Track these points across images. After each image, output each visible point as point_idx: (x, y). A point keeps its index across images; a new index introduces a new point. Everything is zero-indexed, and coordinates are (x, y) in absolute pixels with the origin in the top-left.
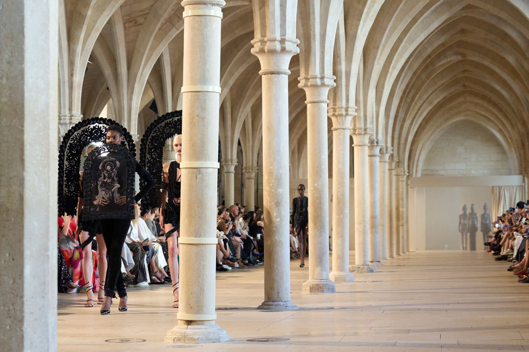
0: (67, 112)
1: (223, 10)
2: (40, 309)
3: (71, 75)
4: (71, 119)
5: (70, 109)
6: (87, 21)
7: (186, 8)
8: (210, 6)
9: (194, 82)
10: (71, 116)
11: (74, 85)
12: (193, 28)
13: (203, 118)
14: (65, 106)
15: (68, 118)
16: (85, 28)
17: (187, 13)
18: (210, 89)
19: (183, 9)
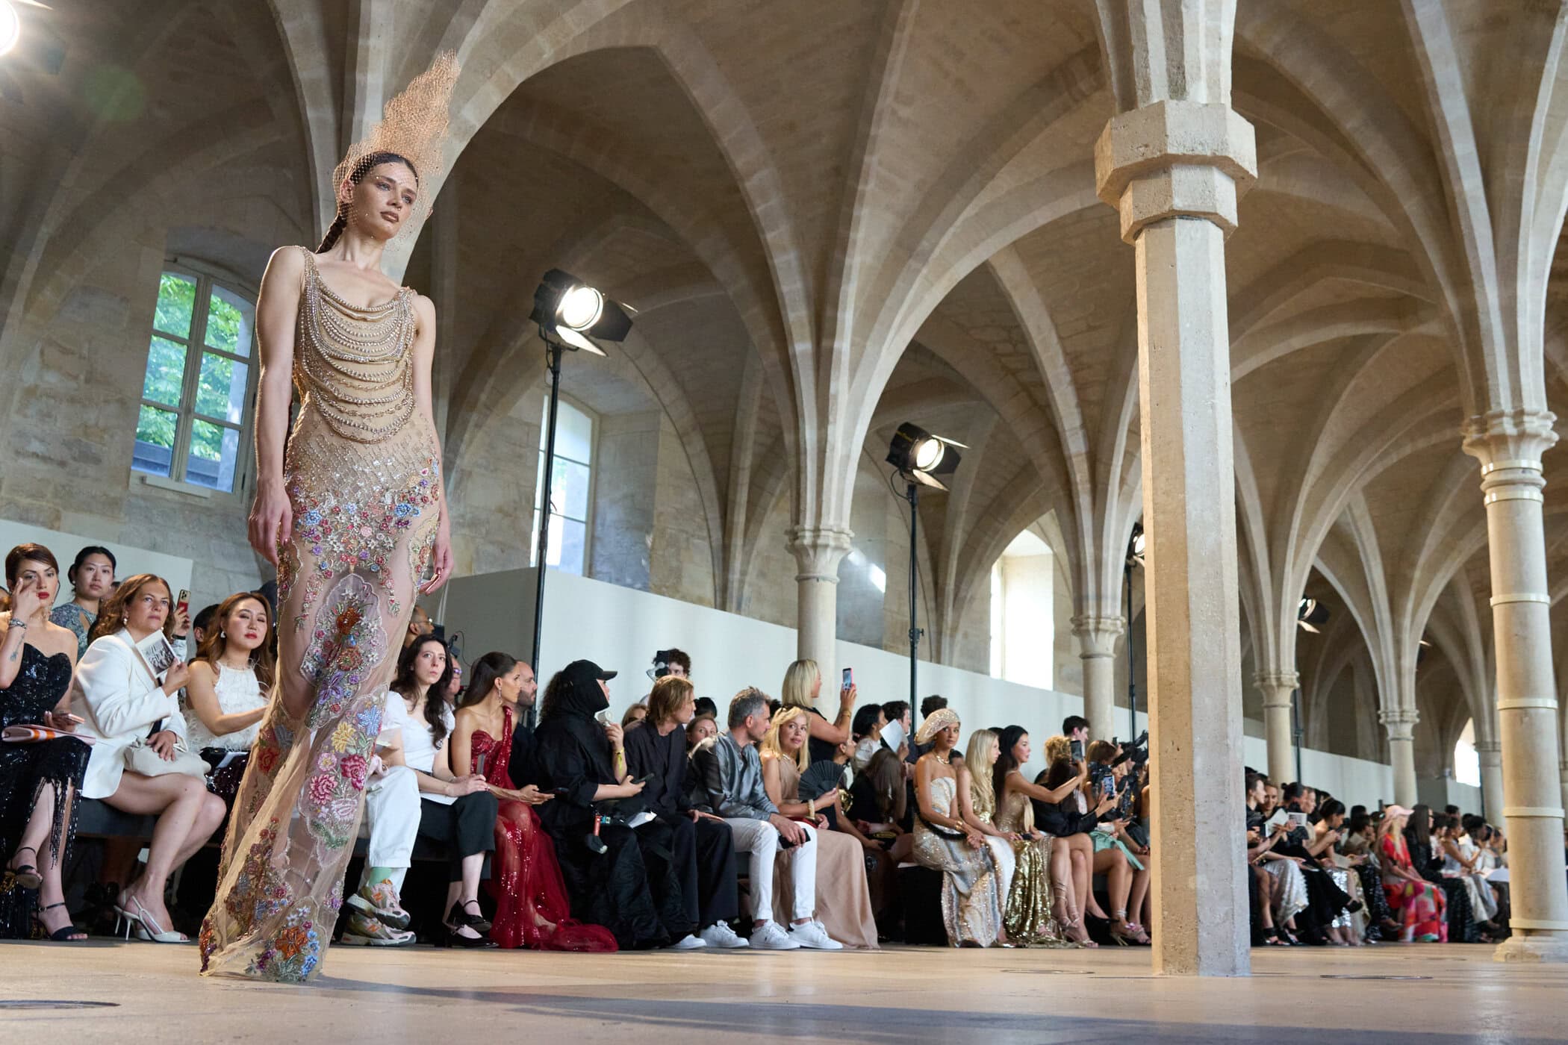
0: (1396, 707)
1: (1544, 492)
2: (1218, 818)
3: (1398, 657)
4: (1402, 716)
5: (1400, 703)
6: (1415, 586)
7: (1488, 492)
8: (1521, 486)
9: (1506, 590)
10: (1402, 713)
11: (1403, 671)
12: (1500, 518)
13: (1525, 638)
14: (1392, 700)
15: (1397, 714)
16: (1412, 595)
17: (1490, 498)
18: (1533, 597)
19: (1484, 495)
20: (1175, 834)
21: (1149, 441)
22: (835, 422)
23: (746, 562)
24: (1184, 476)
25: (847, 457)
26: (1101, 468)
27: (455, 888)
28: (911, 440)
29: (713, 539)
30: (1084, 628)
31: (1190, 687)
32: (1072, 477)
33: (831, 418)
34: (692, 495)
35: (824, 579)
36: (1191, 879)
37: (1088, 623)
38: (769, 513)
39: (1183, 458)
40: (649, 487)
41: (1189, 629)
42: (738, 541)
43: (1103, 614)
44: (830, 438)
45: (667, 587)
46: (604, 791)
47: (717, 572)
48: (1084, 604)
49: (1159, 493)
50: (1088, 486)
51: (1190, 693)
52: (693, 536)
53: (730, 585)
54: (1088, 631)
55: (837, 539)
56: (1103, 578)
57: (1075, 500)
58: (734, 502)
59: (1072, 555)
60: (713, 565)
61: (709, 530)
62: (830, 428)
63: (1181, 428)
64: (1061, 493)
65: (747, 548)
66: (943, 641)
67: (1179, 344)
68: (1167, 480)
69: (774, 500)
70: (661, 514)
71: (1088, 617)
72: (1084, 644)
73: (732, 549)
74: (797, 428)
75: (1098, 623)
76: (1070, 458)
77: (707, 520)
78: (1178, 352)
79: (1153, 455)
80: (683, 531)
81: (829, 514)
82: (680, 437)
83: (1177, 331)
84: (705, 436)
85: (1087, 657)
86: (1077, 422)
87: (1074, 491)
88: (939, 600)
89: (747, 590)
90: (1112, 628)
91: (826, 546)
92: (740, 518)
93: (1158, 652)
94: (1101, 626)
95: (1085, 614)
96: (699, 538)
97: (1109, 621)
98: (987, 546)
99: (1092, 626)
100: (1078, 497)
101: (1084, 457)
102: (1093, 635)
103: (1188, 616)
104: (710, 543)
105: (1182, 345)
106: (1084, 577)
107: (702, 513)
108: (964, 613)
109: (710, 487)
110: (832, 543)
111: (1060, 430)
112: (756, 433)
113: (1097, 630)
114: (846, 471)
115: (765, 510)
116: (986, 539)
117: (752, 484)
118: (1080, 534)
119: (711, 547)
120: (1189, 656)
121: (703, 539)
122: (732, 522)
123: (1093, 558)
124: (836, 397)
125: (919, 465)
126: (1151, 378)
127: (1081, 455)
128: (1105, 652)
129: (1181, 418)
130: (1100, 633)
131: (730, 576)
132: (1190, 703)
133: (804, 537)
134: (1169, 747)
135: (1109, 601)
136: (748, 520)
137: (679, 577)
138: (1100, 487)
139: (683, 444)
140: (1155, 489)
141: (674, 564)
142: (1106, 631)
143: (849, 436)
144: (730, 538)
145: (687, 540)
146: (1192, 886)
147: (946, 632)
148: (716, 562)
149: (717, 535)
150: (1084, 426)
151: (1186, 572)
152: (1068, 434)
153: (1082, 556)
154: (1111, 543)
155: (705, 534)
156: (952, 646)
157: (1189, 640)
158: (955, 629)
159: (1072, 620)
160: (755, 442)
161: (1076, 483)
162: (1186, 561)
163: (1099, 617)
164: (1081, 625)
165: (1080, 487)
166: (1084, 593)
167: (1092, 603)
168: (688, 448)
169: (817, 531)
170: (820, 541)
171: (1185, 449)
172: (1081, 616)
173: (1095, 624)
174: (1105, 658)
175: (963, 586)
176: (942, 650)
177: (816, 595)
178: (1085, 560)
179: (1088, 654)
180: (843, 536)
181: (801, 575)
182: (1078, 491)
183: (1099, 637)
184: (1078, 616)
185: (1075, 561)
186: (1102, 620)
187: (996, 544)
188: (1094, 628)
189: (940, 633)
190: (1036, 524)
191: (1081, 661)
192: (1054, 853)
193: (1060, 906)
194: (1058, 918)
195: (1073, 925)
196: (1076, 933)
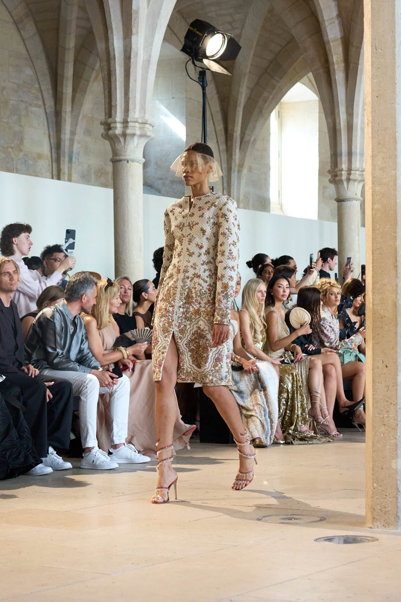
20: (383, 429)
21: (370, 125)
22: (137, 33)
23: (75, 124)
24: (396, 156)
25: (148, 61)
26: (353, 50)
28: (201, 34)
29: (47, 107)
30: (337, 178)
31: (396, 320)
32: (330, 59)
33: (134, 30)
34: (29, 72)
35: (133, 161)
36: (393, 461)
37: (341, 175)
38: (91, 84)
39: (395, 142)
41: (397, 276)
42: (67, 107)
43: (353, 167)
44: (133, 46)
45: (12, 148)
47: (51, 133)
48: (339, 159)
49: (377, 168)
50: (342, 65)
51: (396, 325)
52: (31, 105)
53: (62, 144)
54: (341, 181)
55: (141, 129)
56: (354, 138)
57: (332, 77)
58: (63, 76)
59: (330, 120)
60: (49, 128)
61: (43, 99)
62: (134, 38)
63: (395, 118)
64: (321, 71)
65: (74, 113)
66: (233, 175)
67: (395, 47)
68: (383, 158)
69: (94, 72)
71: (342, 170)
72: (338, 190)
73: (63, 114)
74: (107, 39)
75: (349, 174)
76: (329, 42)
77: (41, 91)
78: (394, 55)
79: (373, 138)
80: (22, 101)
81: (135, 108)
82: (16, 23)
83: (394, 37)
84: (36, 23)
85: (340, 200)
86: (334, 13)
87: (331, 71)
88: (229, 142)
89: (76, 147)
90: (360, 178)
91: (133, 135)
92: (68, 89)
93: (373, 293)
94: (352, 177)
95: (339, 168)
96: (36, 106)
97: (358, 172)
98: (265, 101)
99: (344, 177)
100: (335, 75)
101: (340, 42)
102: (345, 184)
103: (396, 267)
104: (45, 110)
105: (397, 49)
106: (338, 139)
107: (37, 86)
108: (248, 154)
110: (138, 132)
111: (320, 19)
112: (78, 18)
113: (348, 180)
114: (147, 73)
115: (88, 81)
116: (266, 94)
117: (76, 61)
118: (335, 104)
119: (46, 113)
120: (396, 297)
121: (39, 106)
122: (62, 93)
123: (346, 124)
124: (137, 12)
125: (208, 54)
126: (373, 75)
127: (337, 40)
128: (354, 196)
129: (395, 110)
130: (351, 182)
131: (62, 136)
132: (396, 333)
133: (115, 128)
134: (380, 364)
135: (358, 157)
136: (74, 90)
137: (22, 140)
138: (352, 65)
139: (18, 29)
140: (373, 165)
141: (17, 128)
142: (355, 180)
143: (149, 44)
144: (61, 105)
145: (26, 108)
146: (394, 466)
147: (235, 168)
148: (50, 126)
149: (50, 102)
150: (339, 15)
151: (395, 232)
152: (327, 23)
153: (337, 121)
154: (360, 111)
155: (41, 103)
156: (239, 178)
157: (397, 286)
158: (241, 166)
159: (329, 172)
160: (78, 27)
161: (333, 63)
162: (396, 224)
163: (350, 170)
164: (336, 176)
165: (336, 67)
166: (338, 151)
167: (344, 158)
168: (22, 33)
169: (125, 123)
170: (129, 131)
171: (397, 134)
172: (336, 169)
173: (347, 175)
174: (354, 202)
175: (247, 132)
176: (232, 182)
177: (127, 173)
178: (340, 123)
179: (341, 198)
180: (147, 126)
181: (115, 158)
182: (334, 70)
183: (350, 185)
184: (335, 169)
185: (332, 125)
186: (352, 172)
187: (273, 98)
188: (346, 178)
189: (229, 170)
190: (305, 78)
191: (336, 203)
192: (310, 369)
193: (316, 409)
194: (314, 417)
195: (325, 423)
196: (327, 428)
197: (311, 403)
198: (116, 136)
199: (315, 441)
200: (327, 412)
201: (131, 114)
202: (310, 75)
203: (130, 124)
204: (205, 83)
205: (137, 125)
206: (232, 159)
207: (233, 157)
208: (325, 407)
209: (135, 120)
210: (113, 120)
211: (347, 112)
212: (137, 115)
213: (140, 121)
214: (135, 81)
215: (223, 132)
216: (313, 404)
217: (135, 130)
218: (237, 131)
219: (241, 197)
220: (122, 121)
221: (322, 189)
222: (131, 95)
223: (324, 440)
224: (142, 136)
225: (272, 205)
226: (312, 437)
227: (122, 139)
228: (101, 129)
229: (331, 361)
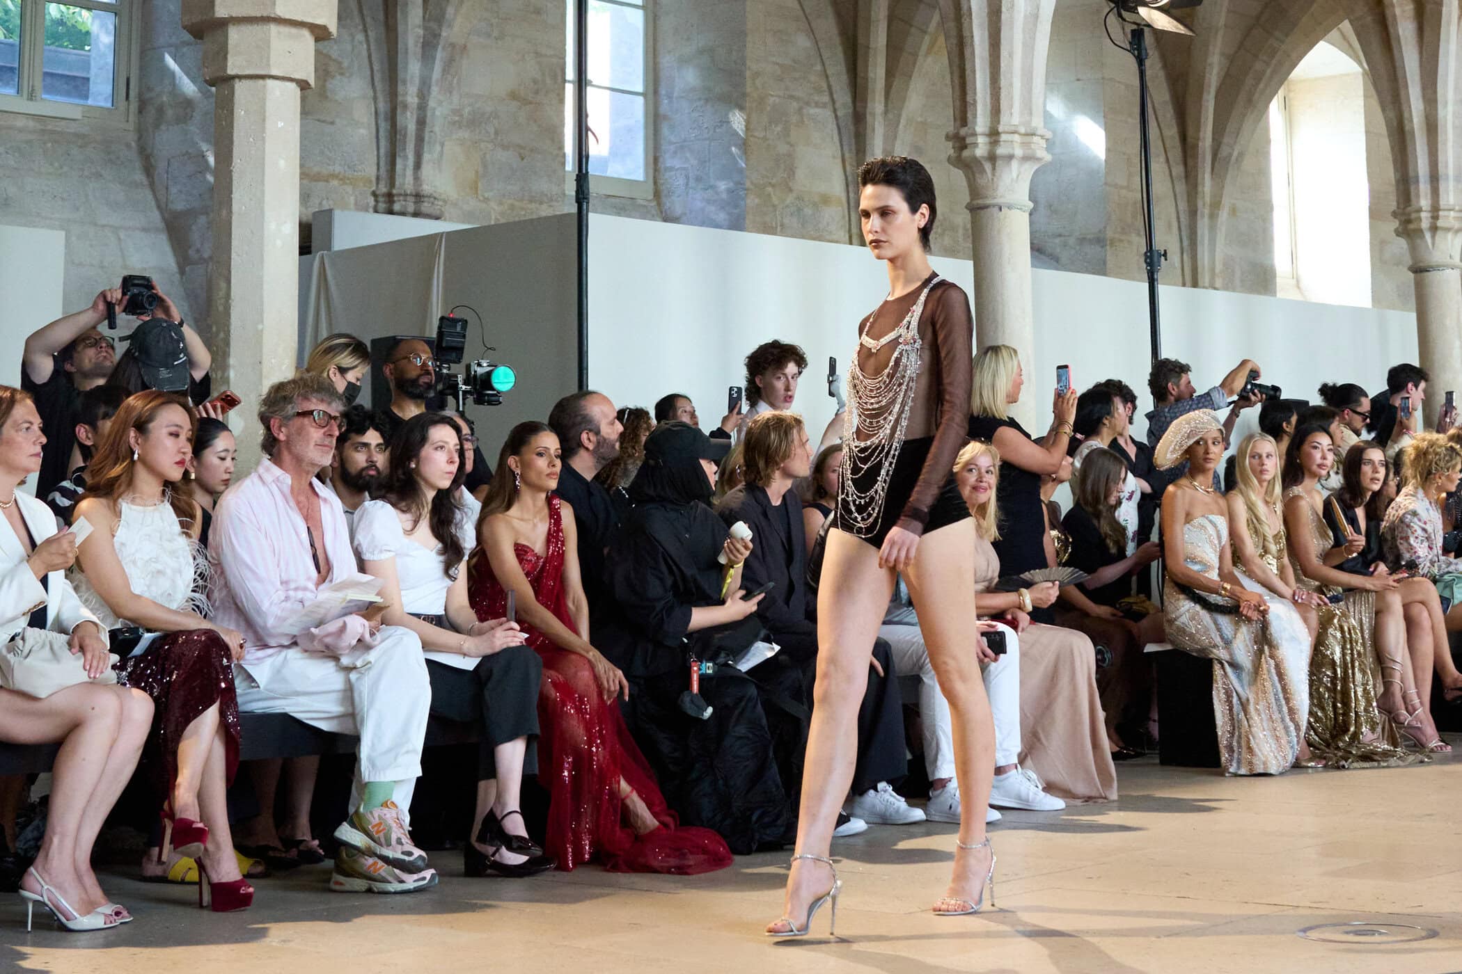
23: (891, 137)
27: (486, 790)
29: (837, 105)
30: (1411, 226)
34: (803, 41)
35: (1010, 207)
37: (1420, 219)
38: (920, 58)
40: (738, 36)
42: (876, 105)
43: (1442, 203)
45: (773, 186)
46: (701, 617)
47: (847, 155)
48: (1412, 188)
52: (807, 103)
54: (1420, 231)
55: (1025, 145)
56: (1440, 147)
58: (868, 50)
59: (1392, 114)
60: (842, 145)
61: (831, 94)
64: (1369, 19)
65: (890, 116)
66: (1200, 224)
69: (927, 38)
70: (757, 74)
71: (1420, 210)
72: (1413, 249)
73: (871, 121)
75: (1435, 217)
77: (828, 78)
80: (792, 97)
81: (1012, 106)
85: (1420, 270)
88: (1189, 160)
90: (1454, 225)
91: (1010, 157)
92: (877, 71)
94: (1440, 223)
95: (1414, 206)
96: (817, 105)
97: (1451, 214)
99: (1425, 224)
102: (1428, 236)
104: (835, 112)
106: (1409, 149)
107: (819, 68)
108: (1227, 181)
109: (828, 26)
113: (1434, 229)
115: (915, 55)
117: (891, 19)
119: (837, 117)
121: (823, 106)
122: (866, 80)
123: (1423, 119)
128: (1448, 260)
130: (1439, 234)
133: (975, 145)
135: (1451, 184)
136: (890, 74)
137: (791, 170)
141: (782, 149)
142: (1448, 230)
144: (865, 101)
145: (800, 111)
147: (1204, 211)
148: (845, 140)
149: (844, 98)
153: (1406, 115)
154: (1451, 95)
155: (826, 98)
158: (1215, 205)
159: (1395, 214)
161: (1392, 5)
163: (1435, 210)
164: (1409, 221)
166: (1411, 174)
167: (1424, 187)
169: (994, 134)
170: (1001, 151)
172: (1409, 209)
173: (1430, 220)
174: (1449, 271)
175: (1226, 140)
176: (1199, 238)
177: (999, 231)
178: (1411, 121)
179: (1421, 264)
180: (1035, 139)
181: (975, 202)
182: (1394, 16)
183: (1437, 238)
184: (1404, 209)
185: (1395, 124)
186: (1441, 213)
187: (1274, 72)
188: (1428, 225)
189: (1193, 213)
190: (1334, 34)
191: (1412, 275)
192: (1379, 614)
193: (1393, 695)
194: (1390, 713)
195: (1414, 723)
196: (1419, 734)
197: (1385, 683)
198: (976, 161)
199: (1393, 761)
200: (1416, 701)
201: (1004, 118)
202: (1346, 25)
203: (1003, 137)
204: (1143, 52)
205: (1016, 138)
206: (1196, 193)
207: (1200, 189)
208: (1412, 691)
209: (1013, 129)
210: (970, 132)
211: (1424, 97)
212: (1016, 120)
213: (1022, 130)
214: (1011, 55)
215: (1177, 142)
216: (1388, 685)
217: (1013, 149)
218: (1204, 138)
219: (1219, 267)
220: (987, 130)
221: (1378, 245)
222: (1003, 83)
223: (1411, 758)
224: (1027, 158)
225: (1278, 280)
226: (1386, 755)
227: (988, 166)
228: (949, 149)
229: (1419, 597)
